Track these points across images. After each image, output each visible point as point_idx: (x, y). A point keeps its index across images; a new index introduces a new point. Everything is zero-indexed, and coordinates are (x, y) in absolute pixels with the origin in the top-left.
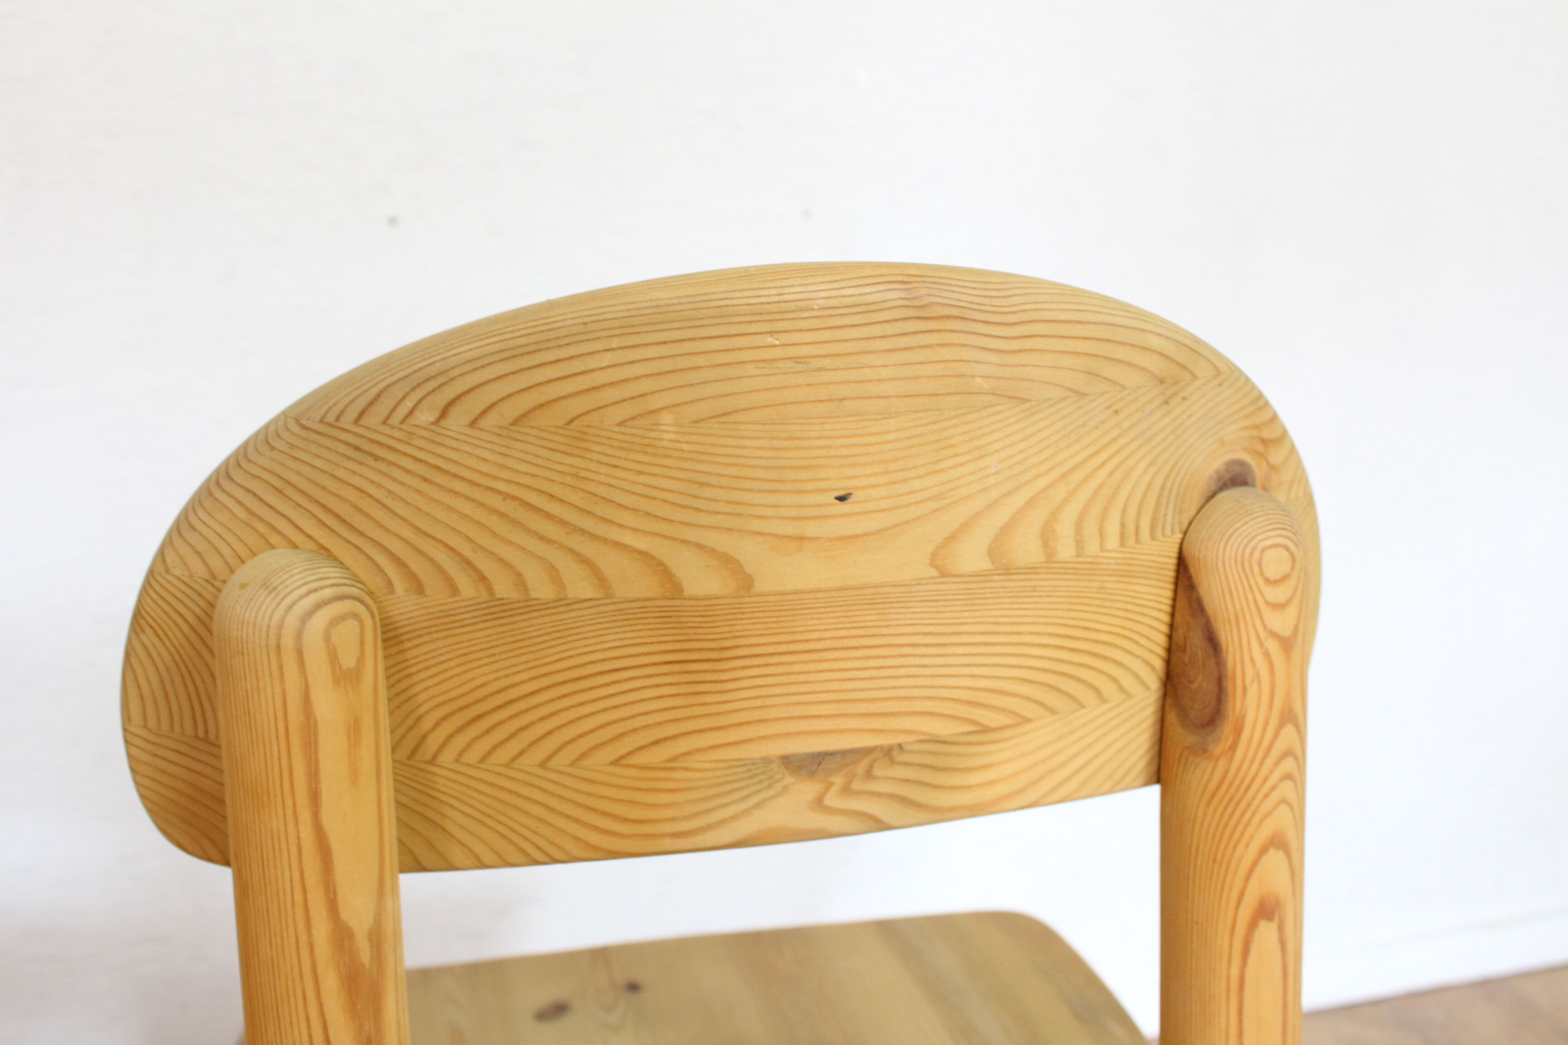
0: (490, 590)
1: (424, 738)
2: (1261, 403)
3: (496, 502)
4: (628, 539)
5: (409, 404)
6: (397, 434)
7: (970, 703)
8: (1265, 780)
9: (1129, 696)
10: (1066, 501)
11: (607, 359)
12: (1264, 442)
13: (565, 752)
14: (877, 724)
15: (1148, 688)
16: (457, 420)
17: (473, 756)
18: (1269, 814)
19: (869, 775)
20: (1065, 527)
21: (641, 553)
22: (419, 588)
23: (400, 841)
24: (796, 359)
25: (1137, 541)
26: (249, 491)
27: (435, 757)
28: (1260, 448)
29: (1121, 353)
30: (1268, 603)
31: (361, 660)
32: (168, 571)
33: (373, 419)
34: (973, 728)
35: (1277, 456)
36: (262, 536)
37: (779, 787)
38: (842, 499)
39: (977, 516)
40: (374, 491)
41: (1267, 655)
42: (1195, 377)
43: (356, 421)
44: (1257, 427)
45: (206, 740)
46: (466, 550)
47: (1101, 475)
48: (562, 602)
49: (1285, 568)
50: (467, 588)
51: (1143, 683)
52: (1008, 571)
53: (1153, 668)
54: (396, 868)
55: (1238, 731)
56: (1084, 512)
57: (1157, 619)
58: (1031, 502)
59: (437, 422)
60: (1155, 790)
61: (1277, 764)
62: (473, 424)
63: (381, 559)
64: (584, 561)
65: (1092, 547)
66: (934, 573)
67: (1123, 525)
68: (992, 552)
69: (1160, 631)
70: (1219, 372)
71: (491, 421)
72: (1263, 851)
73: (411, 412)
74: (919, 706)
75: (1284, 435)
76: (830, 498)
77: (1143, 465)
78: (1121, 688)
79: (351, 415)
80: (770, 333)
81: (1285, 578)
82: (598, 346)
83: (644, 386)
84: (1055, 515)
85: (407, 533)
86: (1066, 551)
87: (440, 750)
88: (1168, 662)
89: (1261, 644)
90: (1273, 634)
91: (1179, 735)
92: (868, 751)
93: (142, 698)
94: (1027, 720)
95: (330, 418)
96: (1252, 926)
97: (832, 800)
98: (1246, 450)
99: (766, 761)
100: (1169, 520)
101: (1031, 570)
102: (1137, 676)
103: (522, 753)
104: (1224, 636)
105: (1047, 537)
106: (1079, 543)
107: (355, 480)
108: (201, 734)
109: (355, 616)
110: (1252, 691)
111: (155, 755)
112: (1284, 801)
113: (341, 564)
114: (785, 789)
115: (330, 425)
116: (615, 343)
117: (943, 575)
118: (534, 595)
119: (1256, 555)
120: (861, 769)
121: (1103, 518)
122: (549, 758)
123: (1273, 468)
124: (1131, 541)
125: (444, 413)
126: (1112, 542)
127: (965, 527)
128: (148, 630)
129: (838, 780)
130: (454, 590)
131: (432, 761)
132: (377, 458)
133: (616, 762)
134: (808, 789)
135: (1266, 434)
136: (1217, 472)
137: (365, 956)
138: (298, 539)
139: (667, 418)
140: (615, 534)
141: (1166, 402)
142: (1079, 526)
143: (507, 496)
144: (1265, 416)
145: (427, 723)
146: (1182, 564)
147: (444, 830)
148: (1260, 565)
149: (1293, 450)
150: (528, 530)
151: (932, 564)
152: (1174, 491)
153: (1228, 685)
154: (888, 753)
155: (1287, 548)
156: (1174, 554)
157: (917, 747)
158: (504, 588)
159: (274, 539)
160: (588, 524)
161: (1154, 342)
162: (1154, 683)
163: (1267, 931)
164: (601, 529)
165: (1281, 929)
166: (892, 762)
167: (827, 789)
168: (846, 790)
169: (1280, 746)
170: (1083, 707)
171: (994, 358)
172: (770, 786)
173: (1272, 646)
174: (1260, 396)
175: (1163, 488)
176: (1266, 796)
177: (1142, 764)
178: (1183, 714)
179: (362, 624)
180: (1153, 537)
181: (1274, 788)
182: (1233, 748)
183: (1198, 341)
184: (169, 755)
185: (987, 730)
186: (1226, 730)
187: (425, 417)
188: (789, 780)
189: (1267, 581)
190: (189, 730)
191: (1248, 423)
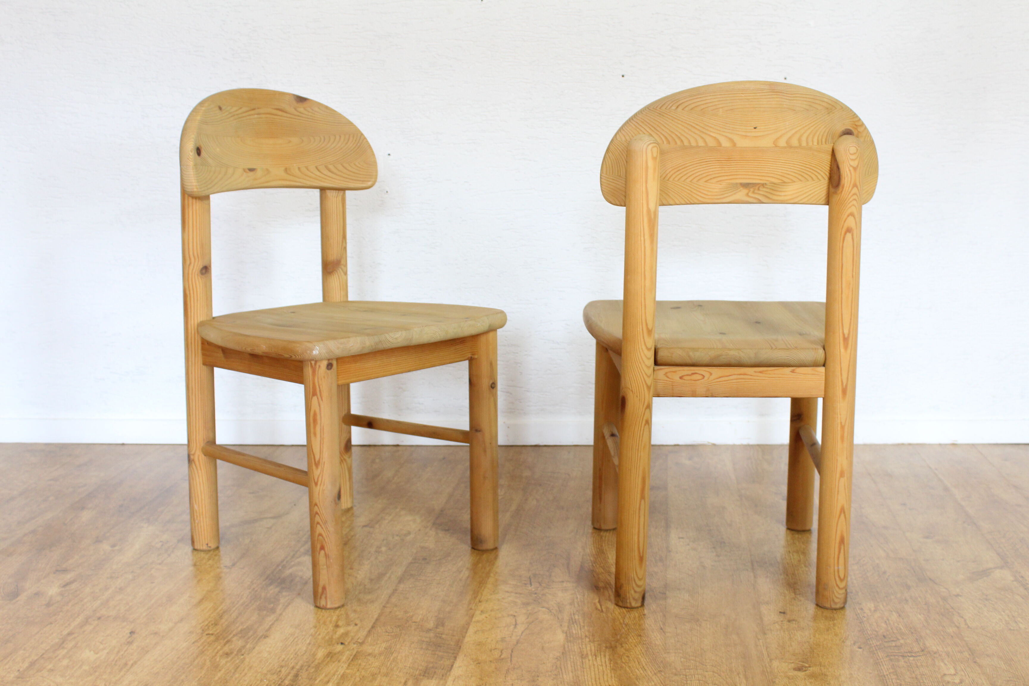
0: (683, 143)
1: (667, 175)
2: (855, 116)
3: (686, 125)
4: (711, 134)
5: (671, 105)
6: (668, 111)
7: (781, 176)
8: (849, 199)
9: (820, 180)
10: (804, 133)
11: (710, 98)
12: (856, 125)
13: (695, 179)
14: (761, 178)
15: (825, 180)
16: (680, 109)
17: (676, 179)
18: (850, 207)
19: (759, 189)
20: (804, 139)
21: (714, 137)
22: (669, 142)
23: (660, 199)
24: (747, 99)
25: (822, 144)
26: (637, 122)
27: (669, 179)
28: (855, 127)
29: (817, 102)
30: (850, 159)
31: (657, 156)
32: (617, 139)
33: (664, 108)
34: (781, 182)
35: (860, 129)
36: (638, 131)
37: (739, 190)
38: (755, 128)
39: (784, 134)
40: (662, 123)
41: (850, 170)
42: (836, 108)
43: (660, 108)
44: (853, 121)
45: (620, 176)
46: (679, 135)
47: (812, 128)
48: (697, 147)
49: (855, 151)
50: (679, 143)
51: (823, 178)
52: (791, 147)
53: (826, 175)
54: (658, 204)
55: (843, 188)
56: (809, 135)
57: (827, 163)
58: (796, 132)
59: (676, 109)
60: (827, 207)
61: (852, 196)
62: (683, 109)
63: (662, 137)
64: (702, 138)
65: (810, 144)
66: (774, 146)
67: (818, 140)
68: (787, 142)
69: (828, 166)
70: (842, 108)
71: (687, 109)
72: (848, 216)
73: (671, 107)
74: (770, 175)
75: (863, 124)
76: (753, 128)
77: (824, 126)
78: (818, 178)
79: (659, 107)
80: (742, 94)
81: (855, 154)
82: (708, 95)
83: (717, 103)
84: (801, 136)
85: (668, 131)
86: (804, 144)
87: (670, 177)
88: (830, 174)
89: (849, 168)
90: (851, 166)
91: (832, 190)
92: (758, 184)
93: (607, 168)
94: (794, 182)
95: (655, 108)
96: (845, 234)
97: (750, 194)
98: (851, 127)
99: (737, 184)
100: (830, 140)
101: (795, 147)
102: (822, 176)
103: (687, 178)
104: (841, 166)
105: (800, 140)
106: (807, 143)
107: (659, 120)
108: (619, 175)
109: (656, 147)
110: (846, 179)
111: (608, 181)
112: (853, 205)
113: (653, 137)
114: (740, 191)
115: (655, 109)
116: (711, 94)
117: (776, 146)
118: (692, 145)
119: (848, 148)
120: (757, 187)
121: (813, 138)
122: (692, 180)
123: (859, 132)
124: (820, 144)
125: (677, 107)
126: (815, 143)
127: (781, 136)
128: (610, 152)
129: (752, 190)
130: (676, 143)
131: (668, 180)
132: (663, 116)
133: (706, 182)
134: (745, 191)
135: (857, 124)
136: (843, 131)
137: (653, 216)
138: (645, 132)
139: (721, 110)
140: (709, 133)
141: (829, 113)
142: (807, 139)
143: (688, 124)
144: (857, 119)
145: (668, 172)
146: (833, 151)
147: (669, 196)
148: (849, 150)
149: (866, 128)
150: (692, 131)
151: (774, 143)
152: (831, 133)
153: (841, 177)
154: (763, 185)
155: (856, 147)
156: (831, 148)
157: (769, 184)
158: (686, 143)
159: (641, 132)
160: (704, 131)
161: (825, 100)
162: (827, 179)
163: (849, 236)
164: (706, 132)
165: (852, 235)
166: (764, 187)
167: (749, 192)
168: (753, 192)
169: (853, 192)
170: (808, 181)
171: (787, 101)
172: (737, 190)
173: (851, 169)
174: (855, 114)
175: (828, 132)
176: (849, 203)
177: (824, 198)
178: (832, 185)
179: (658, 148)
180: (826, 144)
181: (851, 201)
182: (842, 192)
183: (837, 100)
184: (611, 180)
185: (785, 182)
186: (841, 187)
187: (674, 108)
188: (741, 188)
189: (850, 154)
190: (616, 174)
191: (851, 120)
